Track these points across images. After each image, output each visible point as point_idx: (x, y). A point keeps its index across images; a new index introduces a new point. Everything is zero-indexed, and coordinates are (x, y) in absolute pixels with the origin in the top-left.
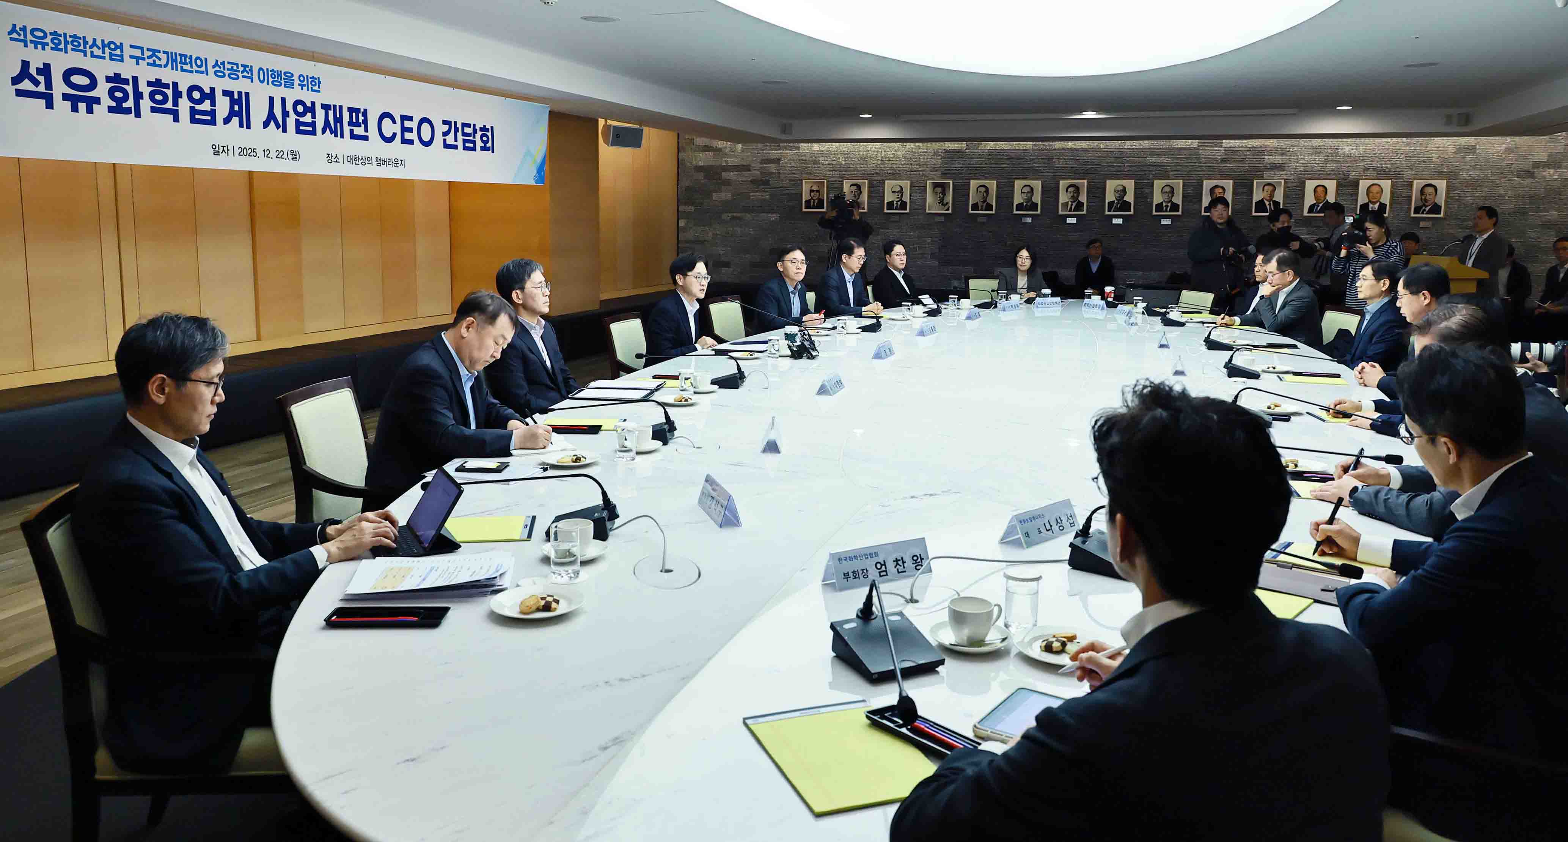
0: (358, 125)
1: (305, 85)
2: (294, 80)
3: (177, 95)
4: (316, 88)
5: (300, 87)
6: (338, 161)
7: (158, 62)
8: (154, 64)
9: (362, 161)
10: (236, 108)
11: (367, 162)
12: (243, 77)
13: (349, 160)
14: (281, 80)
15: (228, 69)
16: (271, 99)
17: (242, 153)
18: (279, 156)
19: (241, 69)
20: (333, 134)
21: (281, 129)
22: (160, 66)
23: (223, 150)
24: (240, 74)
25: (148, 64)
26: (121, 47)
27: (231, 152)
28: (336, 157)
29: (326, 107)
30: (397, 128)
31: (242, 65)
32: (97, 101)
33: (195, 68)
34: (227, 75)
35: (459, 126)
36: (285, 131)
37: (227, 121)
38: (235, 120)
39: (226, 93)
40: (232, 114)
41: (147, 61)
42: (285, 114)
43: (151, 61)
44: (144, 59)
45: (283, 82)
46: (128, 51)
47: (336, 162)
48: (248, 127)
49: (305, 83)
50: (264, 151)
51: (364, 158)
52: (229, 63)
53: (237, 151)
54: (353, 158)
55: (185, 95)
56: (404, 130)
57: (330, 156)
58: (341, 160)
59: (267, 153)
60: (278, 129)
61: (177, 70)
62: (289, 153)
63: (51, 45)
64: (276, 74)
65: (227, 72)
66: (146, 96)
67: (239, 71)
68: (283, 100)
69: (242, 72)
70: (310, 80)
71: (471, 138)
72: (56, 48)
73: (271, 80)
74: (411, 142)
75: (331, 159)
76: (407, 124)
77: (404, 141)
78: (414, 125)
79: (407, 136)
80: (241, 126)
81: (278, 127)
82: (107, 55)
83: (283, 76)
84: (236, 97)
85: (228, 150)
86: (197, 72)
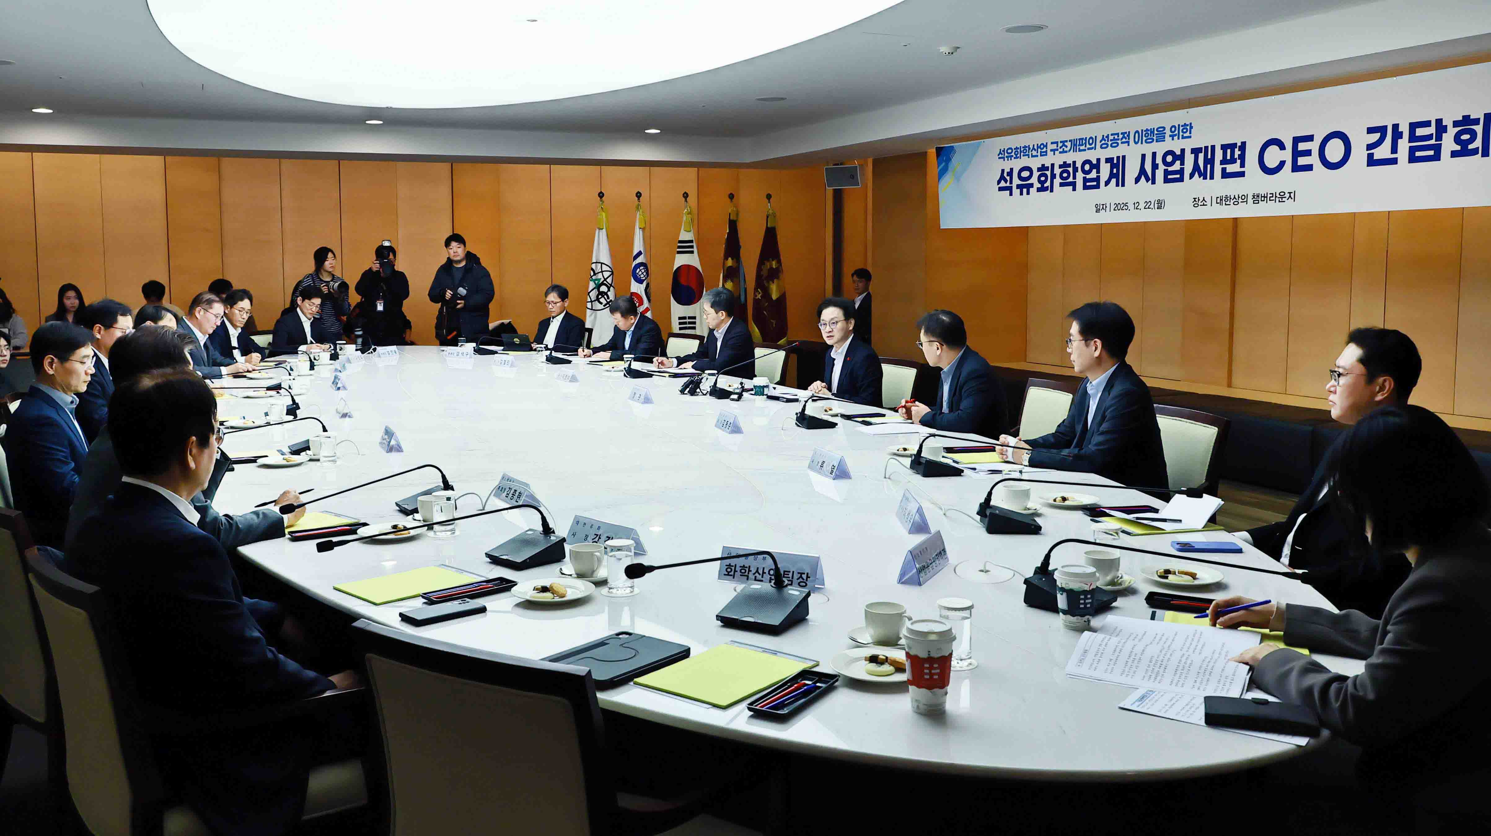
0: (1233, 161)
1: (1176, 135)
2: (1165, 133)
3: (1075, 170)
4: (1187, 134)
5: (1171, 138)
6: (1205, 204)
7: (1066, 149)
8: (1064, 152)
9: (1235, 200)
10: (1115, 171)
11: (1240, 200)
12: (1122, 143)
13: (1219, 201)
14: (1153, 136)
15: (1111, 140)
16: (1143, 156)
17: (1116, 209)
18: (1147, 207)
19: (1121, 136)
20: (1202, 177)
21: (1150, 181)
22: (1066, 152)
23: (1103, 208)
24: (1119, 142)
25: (1060, 152)
26: (1046, 146)
27: (1108, 209)
28: (1204, 200)
29: (1196, 151)
30: (1287, 155)
31: (1122, 134)
32: (1032, 185)
33: (1088, 146)
34: (1109, 146)
35: (1404, 129)
36: (1154, 183)
37: (1107, 183)
38: (1114, 181)
39: (1108, 160)
40: (1112, 176)
41: (1060, 150)
42: (1155, 166)
43: (1061, 150)
44: (1057, 150)
45: (1155, 138)
46: (1051, 147)
47: (1204, 205)
48: (1123, 185)
49: (1177, 132)
50: (1134, 204)
51: (1237, 197)
52: (1112, 135)
53: (1113, 207)
54: (1224, 199)
55: (1080, 169)
56: (1296, 154)
57: (1197, 200)
58: (1209, 203)
59: (1136, 205)
60: (1147, 182)
61: (1076, 151)
62: (1156, 202)
63: (1014, 156)
64: (1149, 132)
65: (1110, 143)
66: (1058, 176)
67: (1118, 139)
68: (1154, 154)
69: (1122, 139)
70: (1181, 128)
71: (1433, 142)
72: (1016, 158)
73: (1144, 138)
74: (1309, 168)
75: (1197, 202)
76: (1302, 146)
77: (1296, 168)
78: (1314, 146)
79: (1302, 161)
80: (1117, 185)
81: (1147, 180)
82: (1039, 154)
83: (1156, 132)
84: (1115, 162)
85: (1106, 207)
86: (1089, 149)
